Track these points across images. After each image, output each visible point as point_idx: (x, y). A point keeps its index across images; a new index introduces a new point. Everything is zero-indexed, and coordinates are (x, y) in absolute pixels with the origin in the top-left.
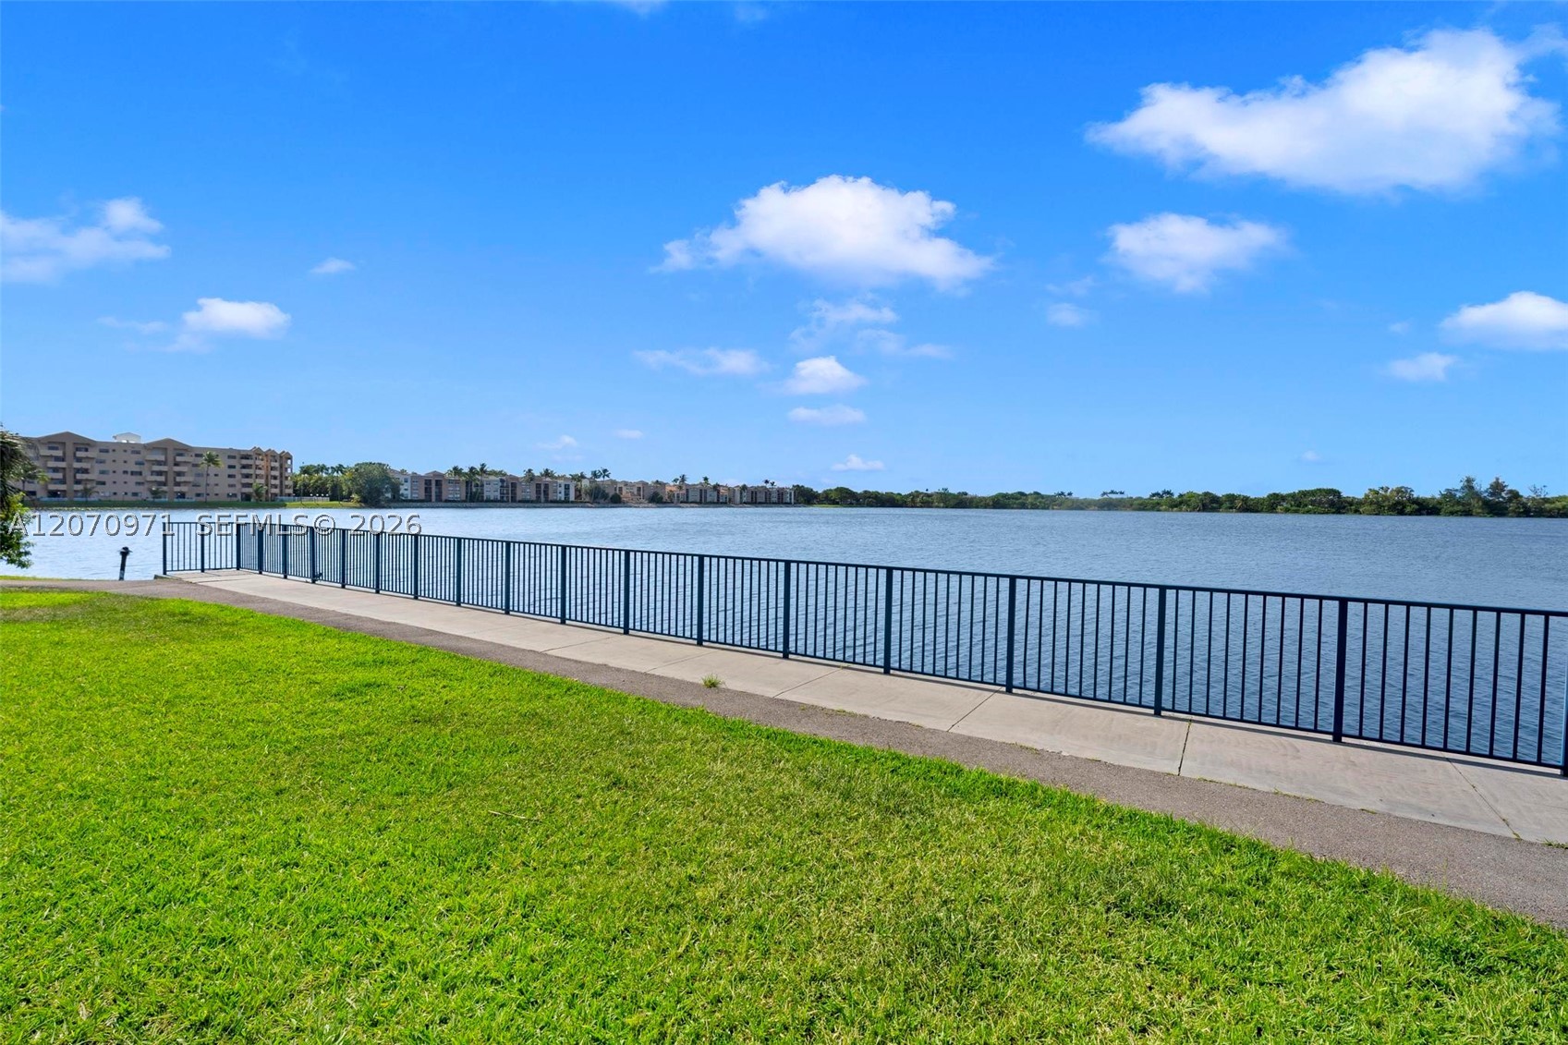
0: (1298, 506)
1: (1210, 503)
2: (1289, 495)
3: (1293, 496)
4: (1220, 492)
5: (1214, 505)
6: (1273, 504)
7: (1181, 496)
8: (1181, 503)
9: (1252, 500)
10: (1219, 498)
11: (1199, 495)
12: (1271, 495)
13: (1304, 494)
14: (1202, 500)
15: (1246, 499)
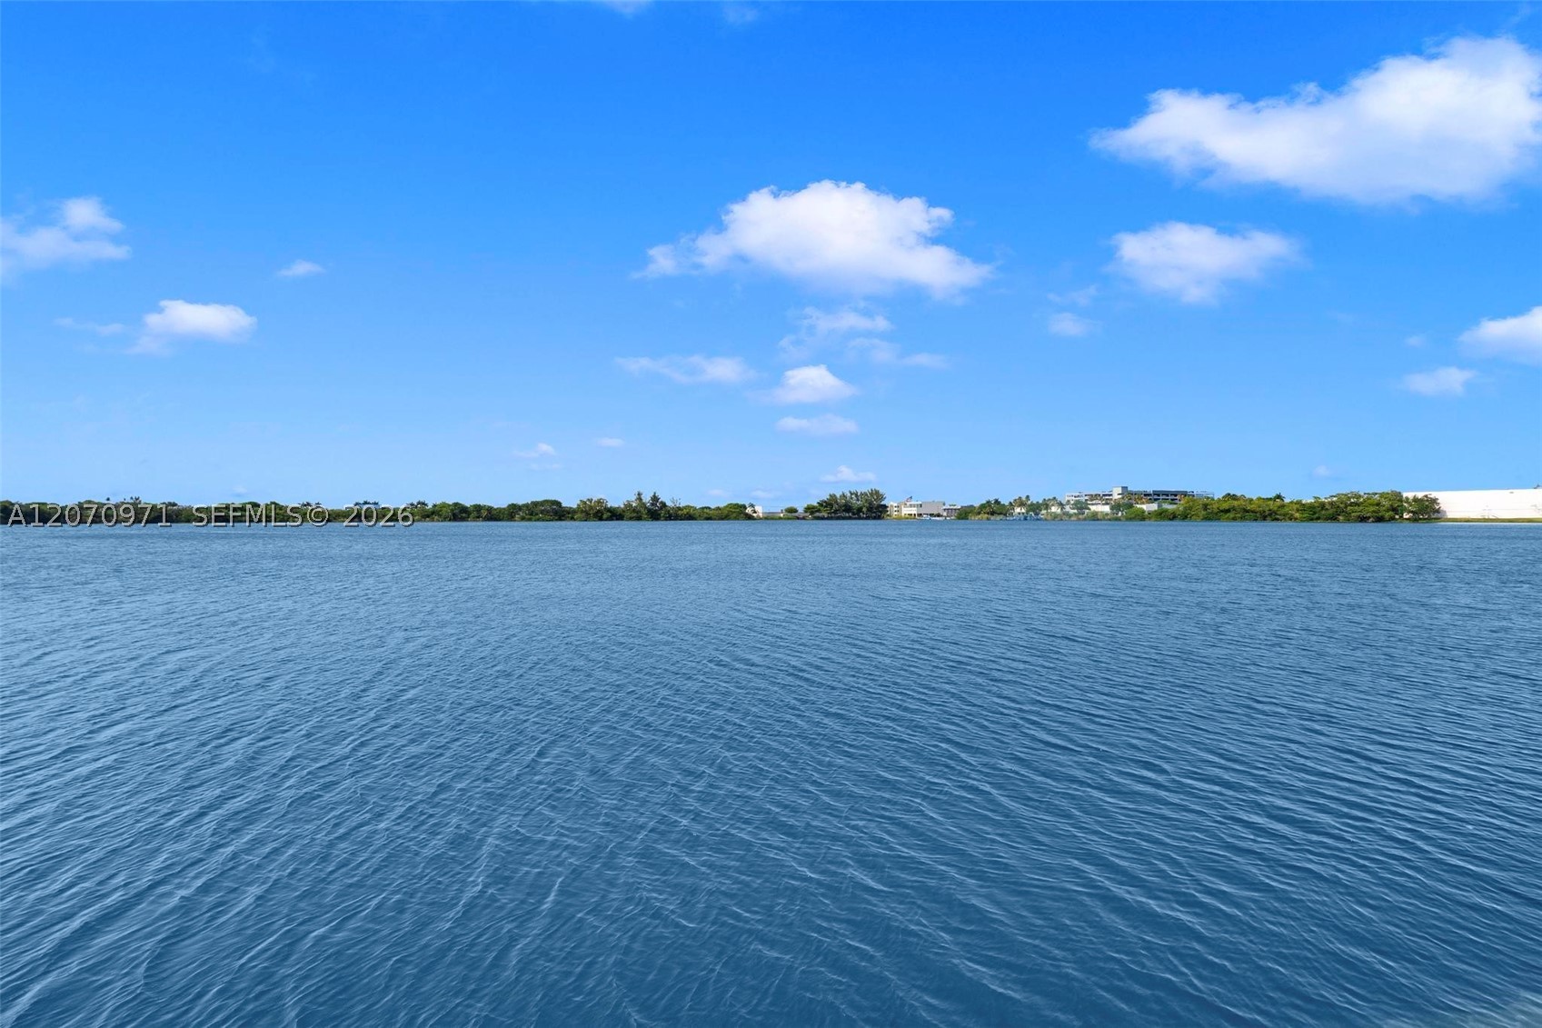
0: (531, 514)
1: (459, 513)
2: (524, 505)
3: (526, 506)
4: (468, 502)
5: (464, 515)
6: (512, 513)
7: (435, 506)
8: (433, 513)
9: (496, 510)
10: (467, 508)
11: (449, 505)
12: (510, 505)
13: (535, 504)
14: (452, 510)
15: (490, 509)
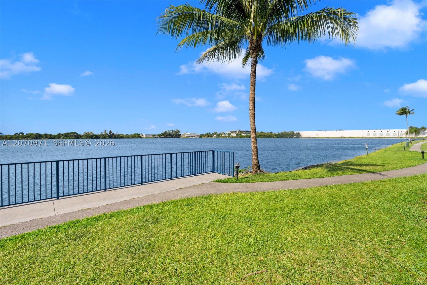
0: (67, 137)
1: (38, 137)
2: (64, 134)
3: (65, 134)
4: (42, 133)
5: (40, 137)
6: (59, 136)
7: (27, 134)
8: (27, 137)
9: (53, 135)
10: (41, 135)
11: (34, 134)
12: (58, 134)
13: (68, 134)
14: (35, 136)
15: (51, 135)
